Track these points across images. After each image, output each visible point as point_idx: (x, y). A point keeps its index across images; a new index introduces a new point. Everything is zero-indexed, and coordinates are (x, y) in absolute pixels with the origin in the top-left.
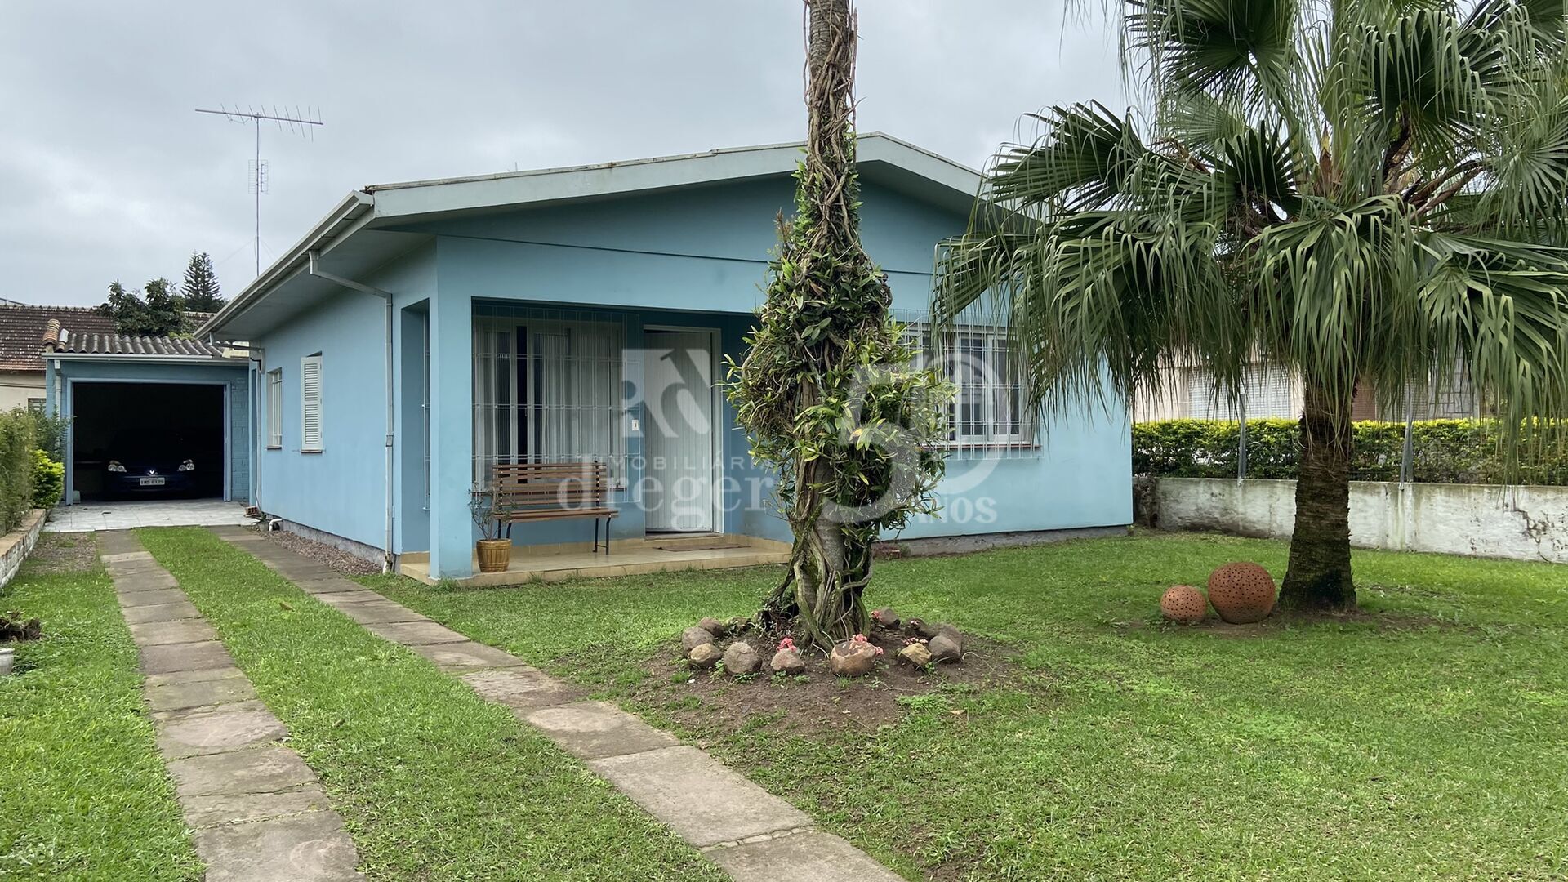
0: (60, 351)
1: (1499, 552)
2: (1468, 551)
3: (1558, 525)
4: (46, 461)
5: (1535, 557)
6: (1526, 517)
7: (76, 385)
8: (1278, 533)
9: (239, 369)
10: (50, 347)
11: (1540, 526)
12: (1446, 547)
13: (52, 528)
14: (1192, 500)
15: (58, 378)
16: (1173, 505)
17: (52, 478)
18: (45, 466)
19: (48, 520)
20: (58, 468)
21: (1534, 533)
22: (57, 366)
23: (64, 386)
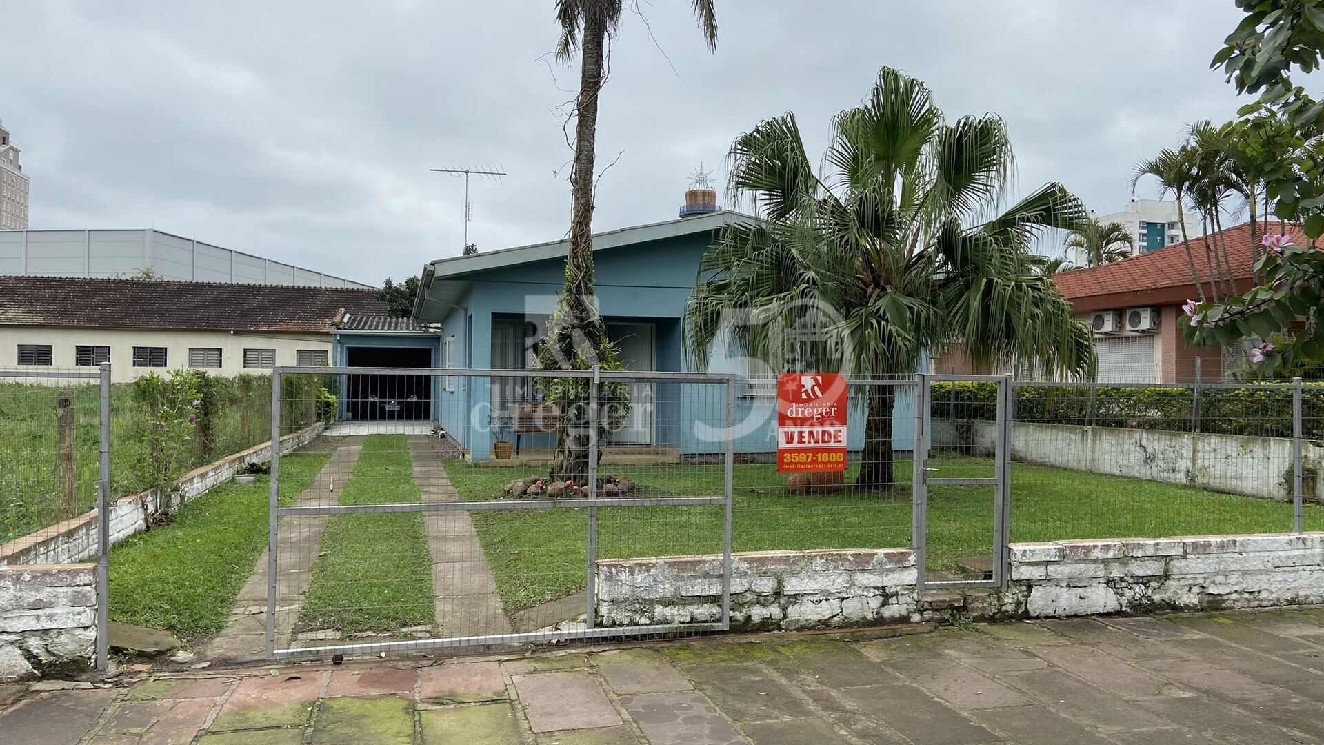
0: (340, 329)
1: (1132, 474)
2: (1118, 473)
3: (1160, 456)
4: (327, 395)
5: (1149, 477)
6: (1145, 451)
7: (349, 349)
8: (1030, 458)
9: (436, 339)
10: (334, 326)
11: (1152, 456)
12: (1107, 470)
13: (328, 433)
14: (989, 436)
15: (339, 345)
16: (980, 439)
17: (328, 405)
18: (326, 397)
19: (327, 429)
20: (332, 398)
21: (1149, 461)
22: (338, 338)
23: (342, 350)
